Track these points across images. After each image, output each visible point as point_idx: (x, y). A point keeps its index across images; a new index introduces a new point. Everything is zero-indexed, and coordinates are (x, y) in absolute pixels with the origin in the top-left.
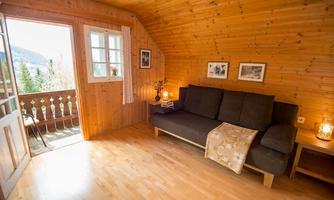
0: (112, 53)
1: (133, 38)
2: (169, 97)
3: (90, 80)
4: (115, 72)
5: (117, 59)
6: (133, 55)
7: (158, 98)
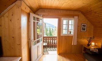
0: (70, 26)
1: (79, 20)
2: (95, 45)
3: (62, 35)
4: (70, 32)
5: (72, 28)
6: (78, 26)
7: (89, 45)
